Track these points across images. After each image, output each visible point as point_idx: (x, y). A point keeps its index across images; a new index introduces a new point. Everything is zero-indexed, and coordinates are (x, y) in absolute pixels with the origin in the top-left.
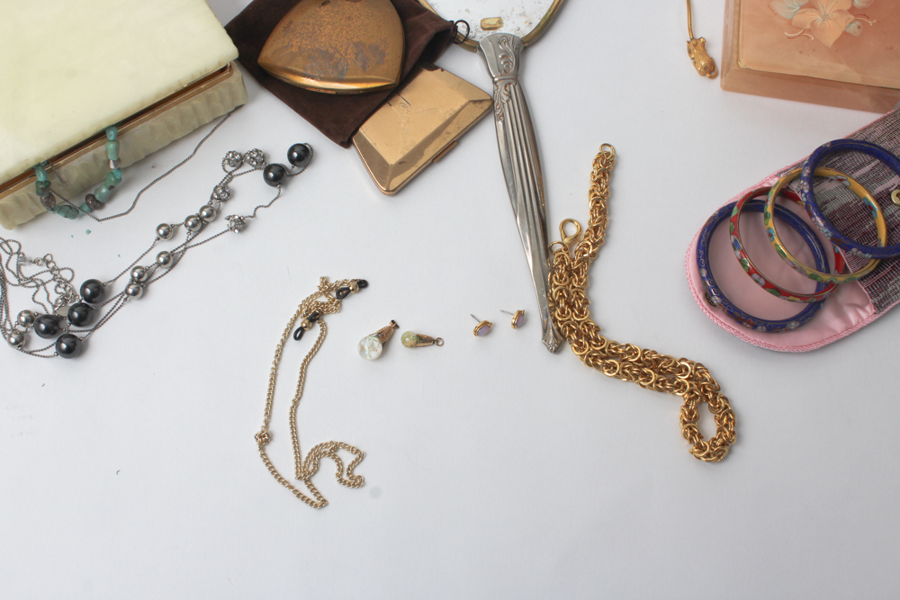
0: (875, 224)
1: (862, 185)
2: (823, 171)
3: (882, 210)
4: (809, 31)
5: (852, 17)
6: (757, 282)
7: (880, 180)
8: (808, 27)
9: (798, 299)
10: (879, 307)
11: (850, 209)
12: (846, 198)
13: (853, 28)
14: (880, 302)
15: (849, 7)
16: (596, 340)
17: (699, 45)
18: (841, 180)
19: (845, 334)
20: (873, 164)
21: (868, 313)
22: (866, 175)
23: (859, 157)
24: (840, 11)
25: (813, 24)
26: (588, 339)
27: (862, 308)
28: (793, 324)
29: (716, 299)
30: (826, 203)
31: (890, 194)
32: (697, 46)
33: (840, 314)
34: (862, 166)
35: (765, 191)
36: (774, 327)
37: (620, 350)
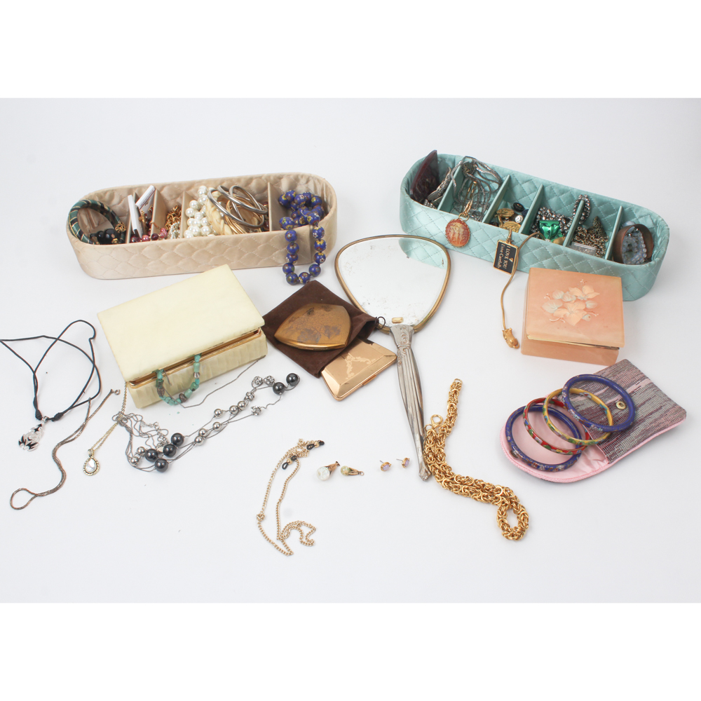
0: (607, 418)
1: (600, 399)
2: (575, 389)
3: (611, 412)
4: (563, 318)
5: (586, 313)
6: (538, 442)
7: (610, 397)
8: (562, 317)
9: (561, 452)
10: (610, 459)
11: (592, 410)
12: (591, 405)
13: (586, 318)
14: (611, 456)
15: (584, 308)
16: (449, 474)
17: (509, 331)
18: (586, 395)
19: (592, 474)
20: (605, 389)
21: (605, 464)
22: (601, 394)
23: (597, 385)
24: (579, 310)
25: (564, 315)
26: (445, 473)
27: (602, 461)
28: (560, 467)
29: (516, 452)
30: (578, 406)
31: (615, 404)
32: (508, 333)
33: (589, 463)
34: (599, 390)
35: (542, 400)
36: (550, 469)
37: (463, 479)
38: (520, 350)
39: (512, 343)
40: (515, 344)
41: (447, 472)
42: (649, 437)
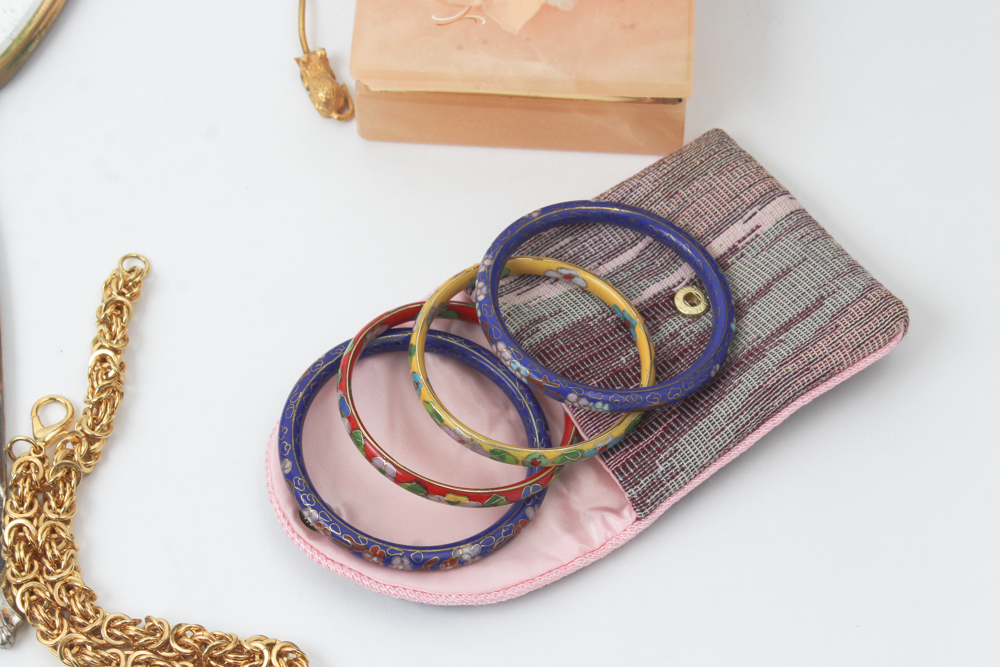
0: (638, 355)
1: (615, 285)
2: (525, 261)
3: (652, 331)
4: (478, 9)
6: (383, 471)
7: (653, 274)
8: (477, 3)
9: (464, 499)
10: (642, 505)
11: (589, 330)
12: (587, 310)
14: (644, 494)
16: (86, 617)
17: (315, 60)
18: (569, 277)
19: (579, 564)
20: (641, 245)
21: (625, 523)
23: (612, 236)
26: (65, 612)
27: (617, 512)
28: (466, 552)
29: (312, 514)
30: (539, 320)
31: (672, 297)
33: (572, 523)
34: (620, 250)
36: (430, 561)
37: (132, 630)
38: (353, 126)
39: (327, 103)
40: (340, 105)
41: (77, 607)
42: (777, 411)
